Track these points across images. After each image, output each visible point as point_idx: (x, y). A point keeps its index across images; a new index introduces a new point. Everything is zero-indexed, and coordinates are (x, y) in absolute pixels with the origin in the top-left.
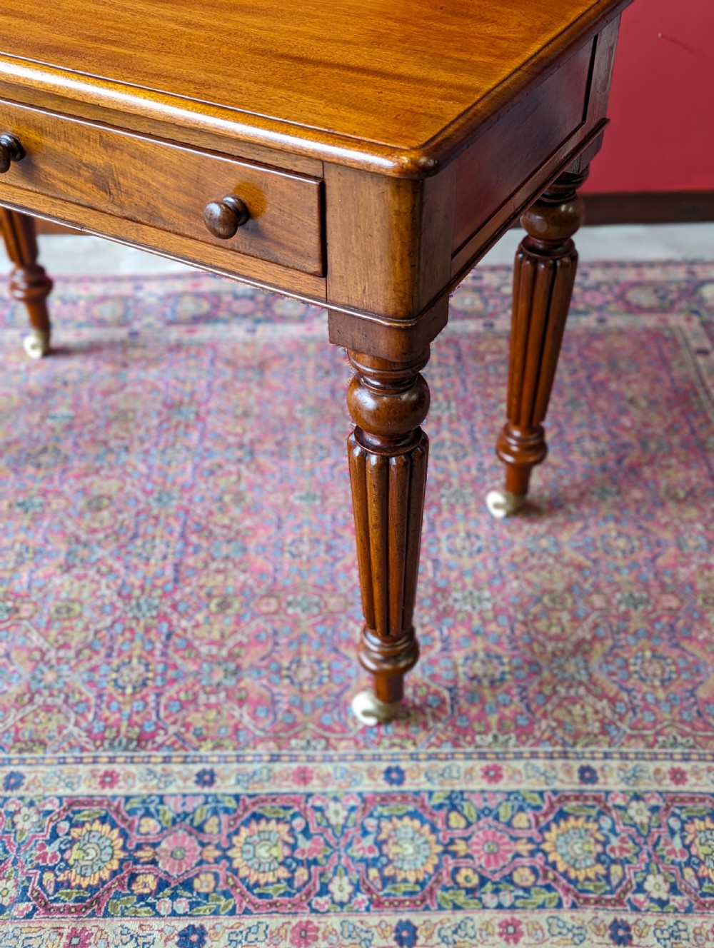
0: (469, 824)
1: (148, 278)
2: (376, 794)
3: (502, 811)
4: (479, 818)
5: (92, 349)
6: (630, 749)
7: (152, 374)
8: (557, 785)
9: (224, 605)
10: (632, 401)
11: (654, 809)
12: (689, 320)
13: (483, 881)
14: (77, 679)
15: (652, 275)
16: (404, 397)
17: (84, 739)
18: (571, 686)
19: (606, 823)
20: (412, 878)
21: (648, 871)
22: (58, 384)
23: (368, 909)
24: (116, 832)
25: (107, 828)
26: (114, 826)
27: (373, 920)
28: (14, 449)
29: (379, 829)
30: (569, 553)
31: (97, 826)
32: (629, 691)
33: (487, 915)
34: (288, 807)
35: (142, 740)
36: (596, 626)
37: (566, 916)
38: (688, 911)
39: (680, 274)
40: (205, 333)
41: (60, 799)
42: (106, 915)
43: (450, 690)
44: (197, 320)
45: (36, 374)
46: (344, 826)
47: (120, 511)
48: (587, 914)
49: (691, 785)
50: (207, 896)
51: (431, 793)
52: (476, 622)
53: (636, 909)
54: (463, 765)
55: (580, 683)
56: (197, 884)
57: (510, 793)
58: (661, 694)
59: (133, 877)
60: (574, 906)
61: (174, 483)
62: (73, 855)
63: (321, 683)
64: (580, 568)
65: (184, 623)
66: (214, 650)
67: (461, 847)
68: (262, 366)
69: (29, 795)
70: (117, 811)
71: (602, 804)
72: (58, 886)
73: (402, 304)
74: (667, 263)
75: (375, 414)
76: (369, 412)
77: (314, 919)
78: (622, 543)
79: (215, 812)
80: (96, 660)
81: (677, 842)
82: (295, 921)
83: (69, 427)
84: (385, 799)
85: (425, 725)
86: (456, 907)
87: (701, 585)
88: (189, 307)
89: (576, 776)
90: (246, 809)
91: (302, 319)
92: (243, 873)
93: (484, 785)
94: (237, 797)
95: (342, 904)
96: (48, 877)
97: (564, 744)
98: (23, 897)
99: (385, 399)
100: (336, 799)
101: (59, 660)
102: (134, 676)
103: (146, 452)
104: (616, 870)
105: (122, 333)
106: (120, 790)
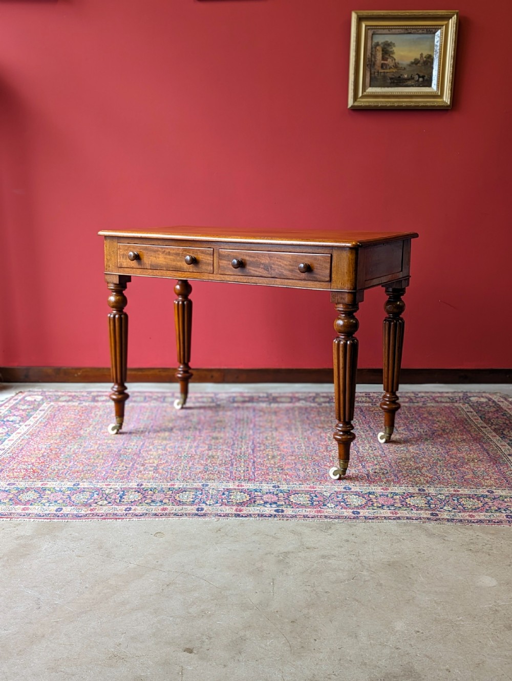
0: (376, 497)
2: (340, 491)
3: (389, 495)
4: (380, 496)
5: (201, 408)
6: (439, 486)
8: (409, 491)
9: (273, 457)
10: (438, 421)
11: (446, 496)
12: (463, 404)
13: (383, 505)
14: (222, 469)
15: (446, 395)
16: (352, 321)
17: (228, 479)
18: (414, 475)
19: (429, 498)
20: (357, 504)
21: (444, 506)
23: (341, 509)
24: (246, 494)
25: (242, 493)
26: (244, 493)
27: (344, 510)
28: (178, 427)
29: (343, 497)
30: (412, 451)
31: (238, 493)
32: (437, 476)
33: (385, 511)
34: (307, 492)
35: (249, 480)
36: (424, 464)
37: (415, 512)
38: (459, 512)
39: (461, 395)
41: (224, 489)
42: (247, 506)
43: (367, 475)
44: (244, 402)
46: (330, 496)
47: (226, 440)
48: (422, 512)
49: (461, 492)
50: (283, 505)
51: (362, 492)
52: (376, 462)
53: (439, 511)
54: (373, 488)
55: (418, 474)
56: (278, 503)
57: (392, 493)
58: (450, 477)
59: (254, 502)
60: (417, 510)
61: (246, 435)
62: (232, 497)
63: (316, 472)
64: (417, 453)
65: (259, 460)
66: (272, 465)
67: (375, 500)
68: (275, 412)
69: (212, 488)
70: (245, 491)
71: (427, 495)
72: (228, 502)
73: (352, 285)
74: (454, 392)
75: (344, 326)
76: (341, 326)
77: (323, 510)
78: (434, 449)
79: (281, 492)
80: (227, 466)
81: (456, 502)
82: (315, 510)
83: (199, 423)
84: (345, 492)
85: (358, 480)
86: (373, 509)
87: (466, 457)
88: (240, 399)
89: (417, 490)
90: (292, 492)
92: (294, 502)
93: (382, 491)
94: (289, 490)
95: (332, 508)
96: (223, 500)
97: (412, 484)
98: (217, 503)
99: (346, 321)
100: (326, 491)
101: (213, 466)
102: (243, 469)
103: (232, 429)
104: (433, 506)
105: (213, 404)
106: (245, 488)
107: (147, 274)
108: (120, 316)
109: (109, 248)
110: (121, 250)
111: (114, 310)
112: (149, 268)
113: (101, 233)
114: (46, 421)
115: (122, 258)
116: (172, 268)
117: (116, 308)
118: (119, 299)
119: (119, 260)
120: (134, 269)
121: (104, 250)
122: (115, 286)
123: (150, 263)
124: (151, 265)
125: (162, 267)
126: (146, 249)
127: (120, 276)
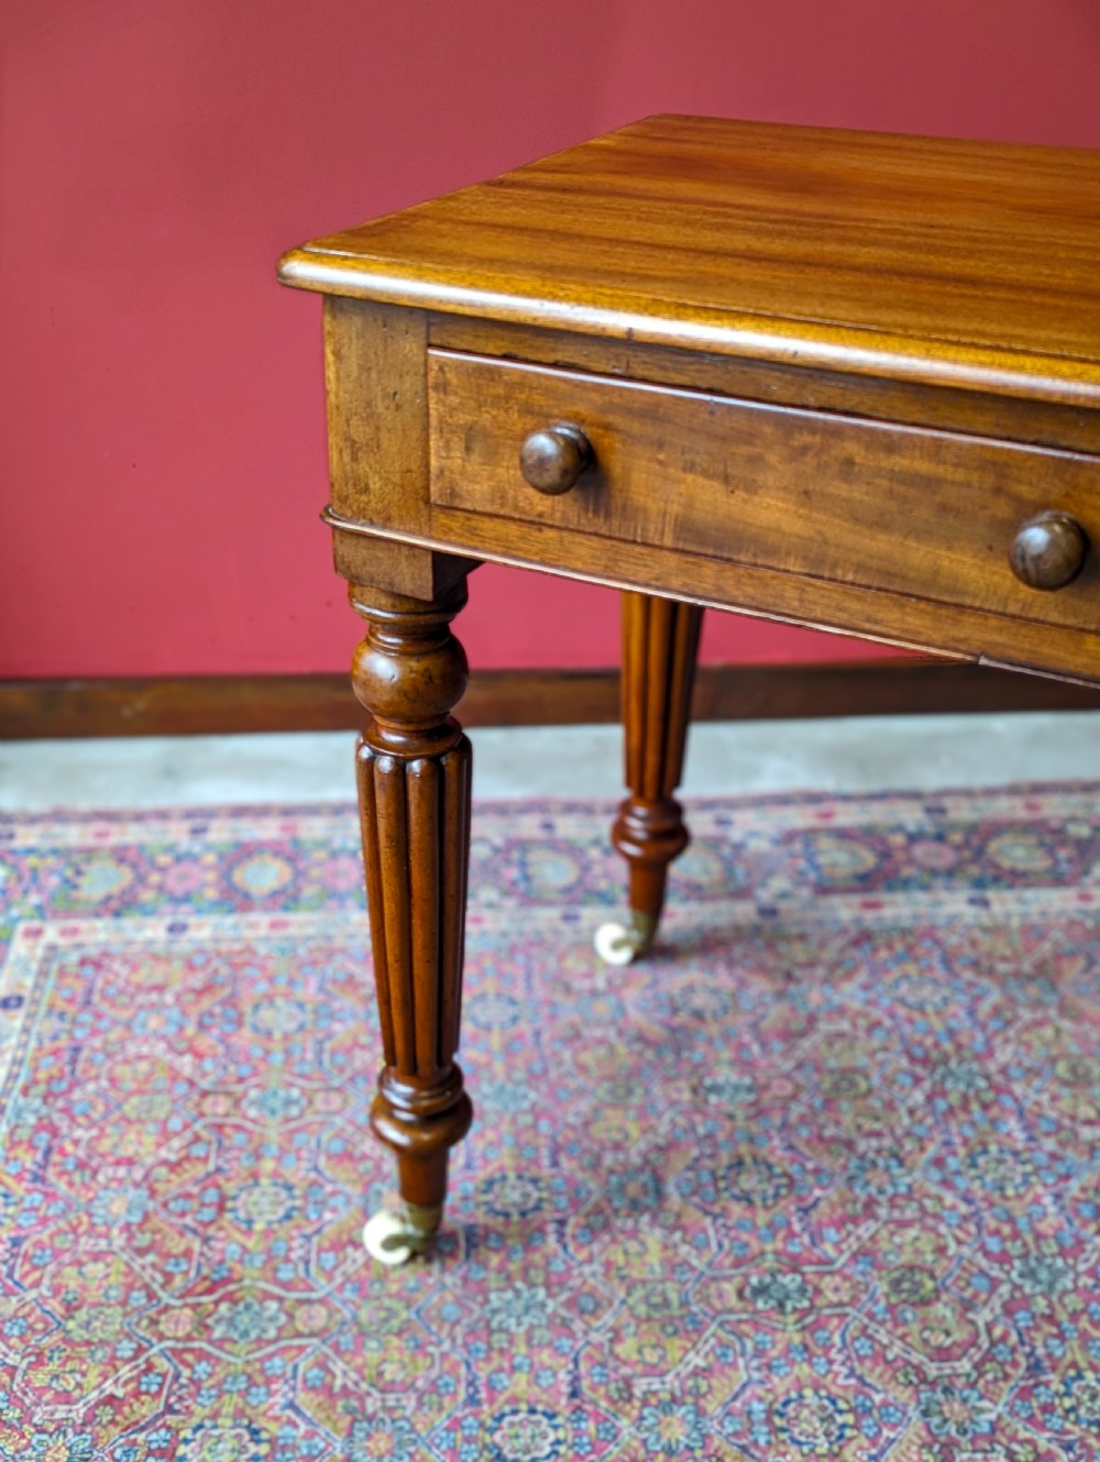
1: (732, 804)
5: (708, 945)
7: (850, 993)
22: (682, 1018)
28: (679, 1162)
40: (899, 908)
44: (866, 882)
45: (631, 995)
47: (967, 1306)
61: (1038, 1236)
68: (1045, 972)
83: (758, 1111)
88: (838, 859)
91: (1059, 881)
103: (939, 1162)
105: (744, 911)
107: (643, 574)
108: (434, 762)
109: (365, 369)
110: (454, 400)
111: (396, 732)
112: (668, 542)
113: (301, 269)
114: (38, 1128)
115: (457, 453)
116: (859, 567)
117: (407, 720)
118: (428, 676)
119: (434, 463)
120: (550, 534)
121: (323, 379)
122: (407, 606)
123: (675, 509)
124: (685, 527)
125: (771, 551)
126: (652, 412)
127: (436, 554)
